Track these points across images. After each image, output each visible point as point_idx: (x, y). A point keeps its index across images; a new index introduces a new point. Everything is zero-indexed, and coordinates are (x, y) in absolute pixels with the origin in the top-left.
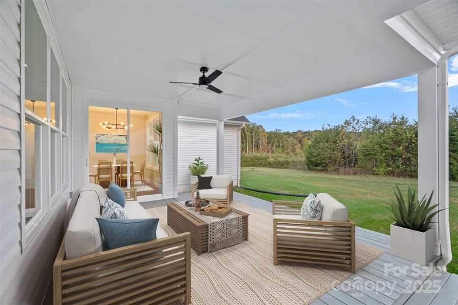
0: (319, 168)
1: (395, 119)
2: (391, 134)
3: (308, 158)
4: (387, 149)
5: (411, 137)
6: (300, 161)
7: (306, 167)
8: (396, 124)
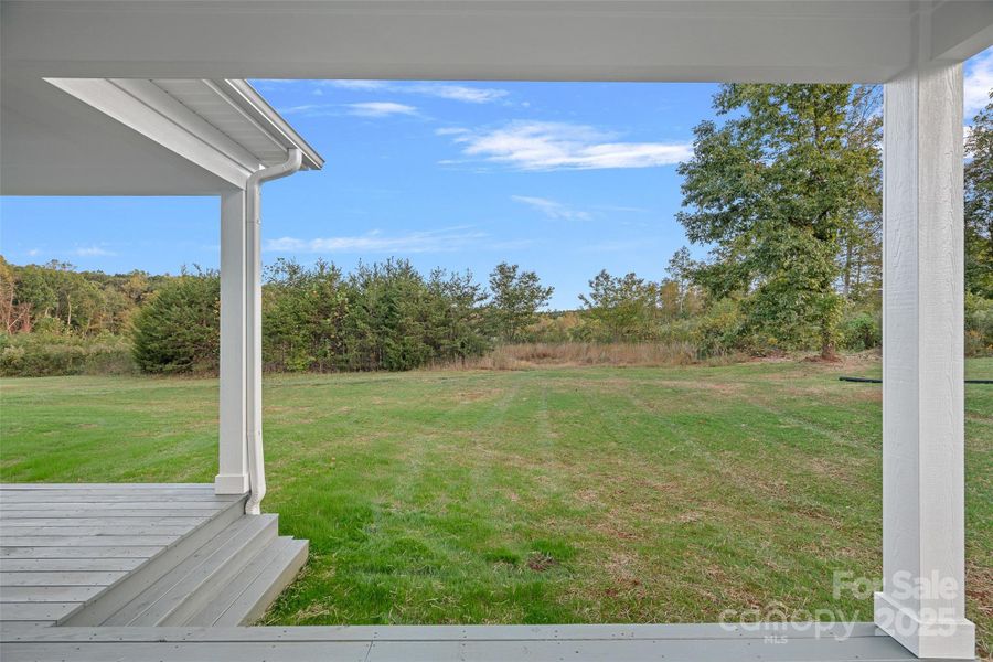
0: (169, 366)
1: (322, 267)
2: (316, 295)
3: (142, 345)
4: (308, 322)
5: (343, 302)
6: (119, 353)
7: (136, 366)
8: (323, 277)
